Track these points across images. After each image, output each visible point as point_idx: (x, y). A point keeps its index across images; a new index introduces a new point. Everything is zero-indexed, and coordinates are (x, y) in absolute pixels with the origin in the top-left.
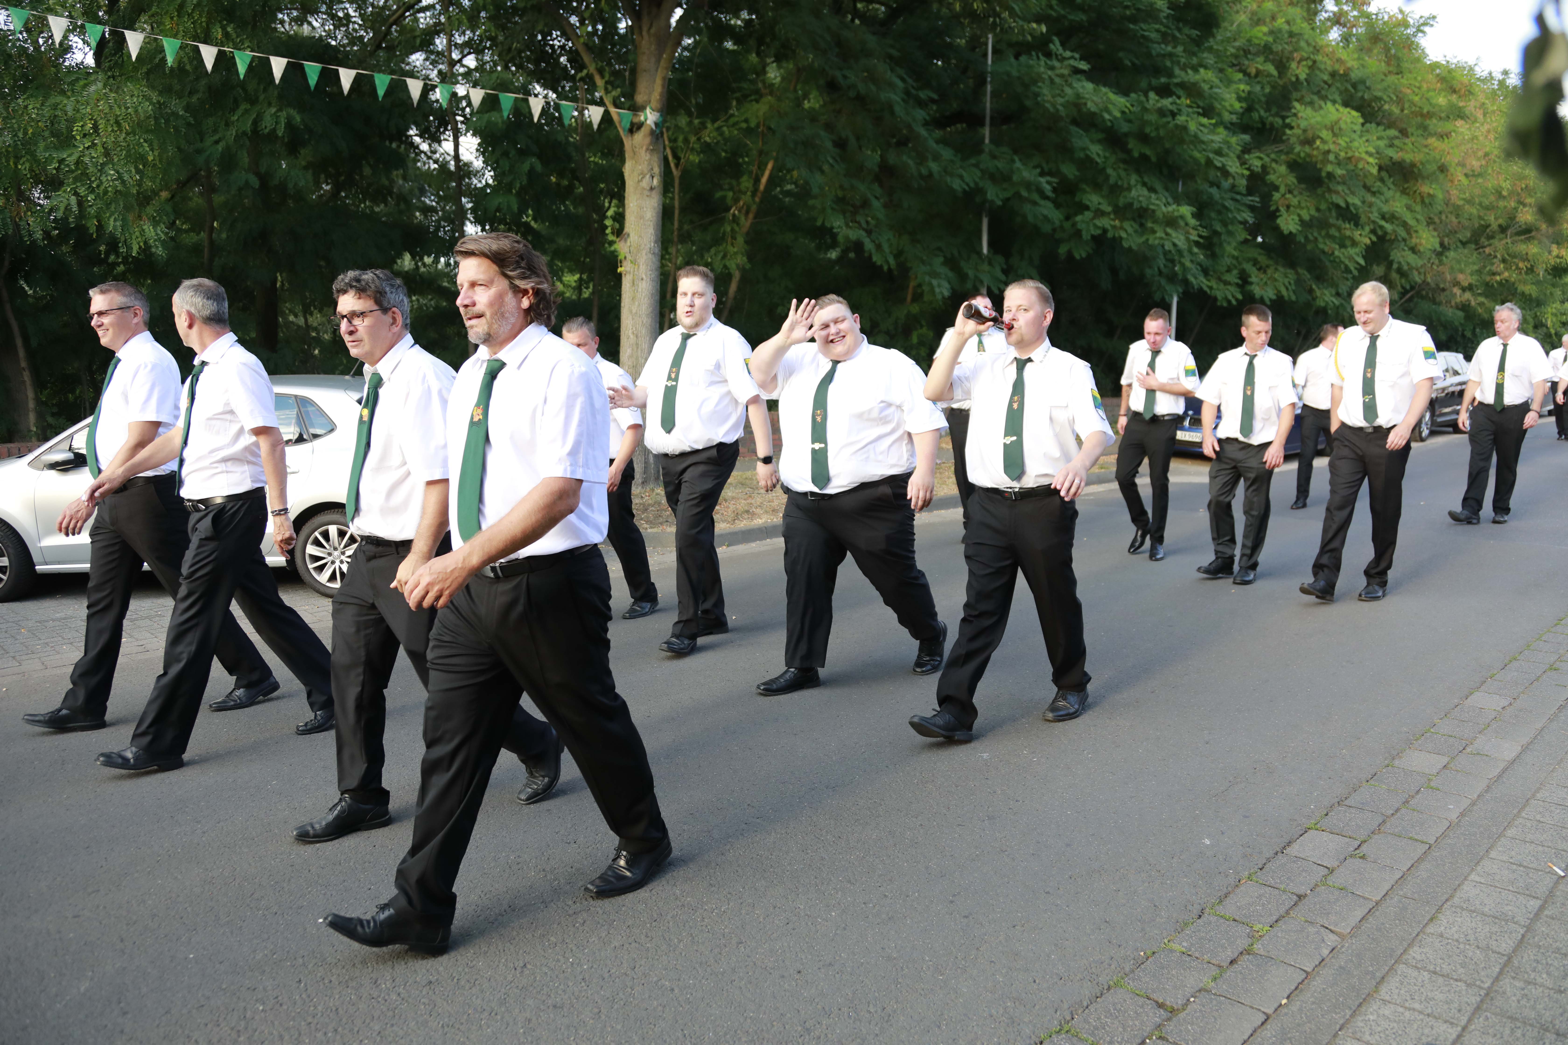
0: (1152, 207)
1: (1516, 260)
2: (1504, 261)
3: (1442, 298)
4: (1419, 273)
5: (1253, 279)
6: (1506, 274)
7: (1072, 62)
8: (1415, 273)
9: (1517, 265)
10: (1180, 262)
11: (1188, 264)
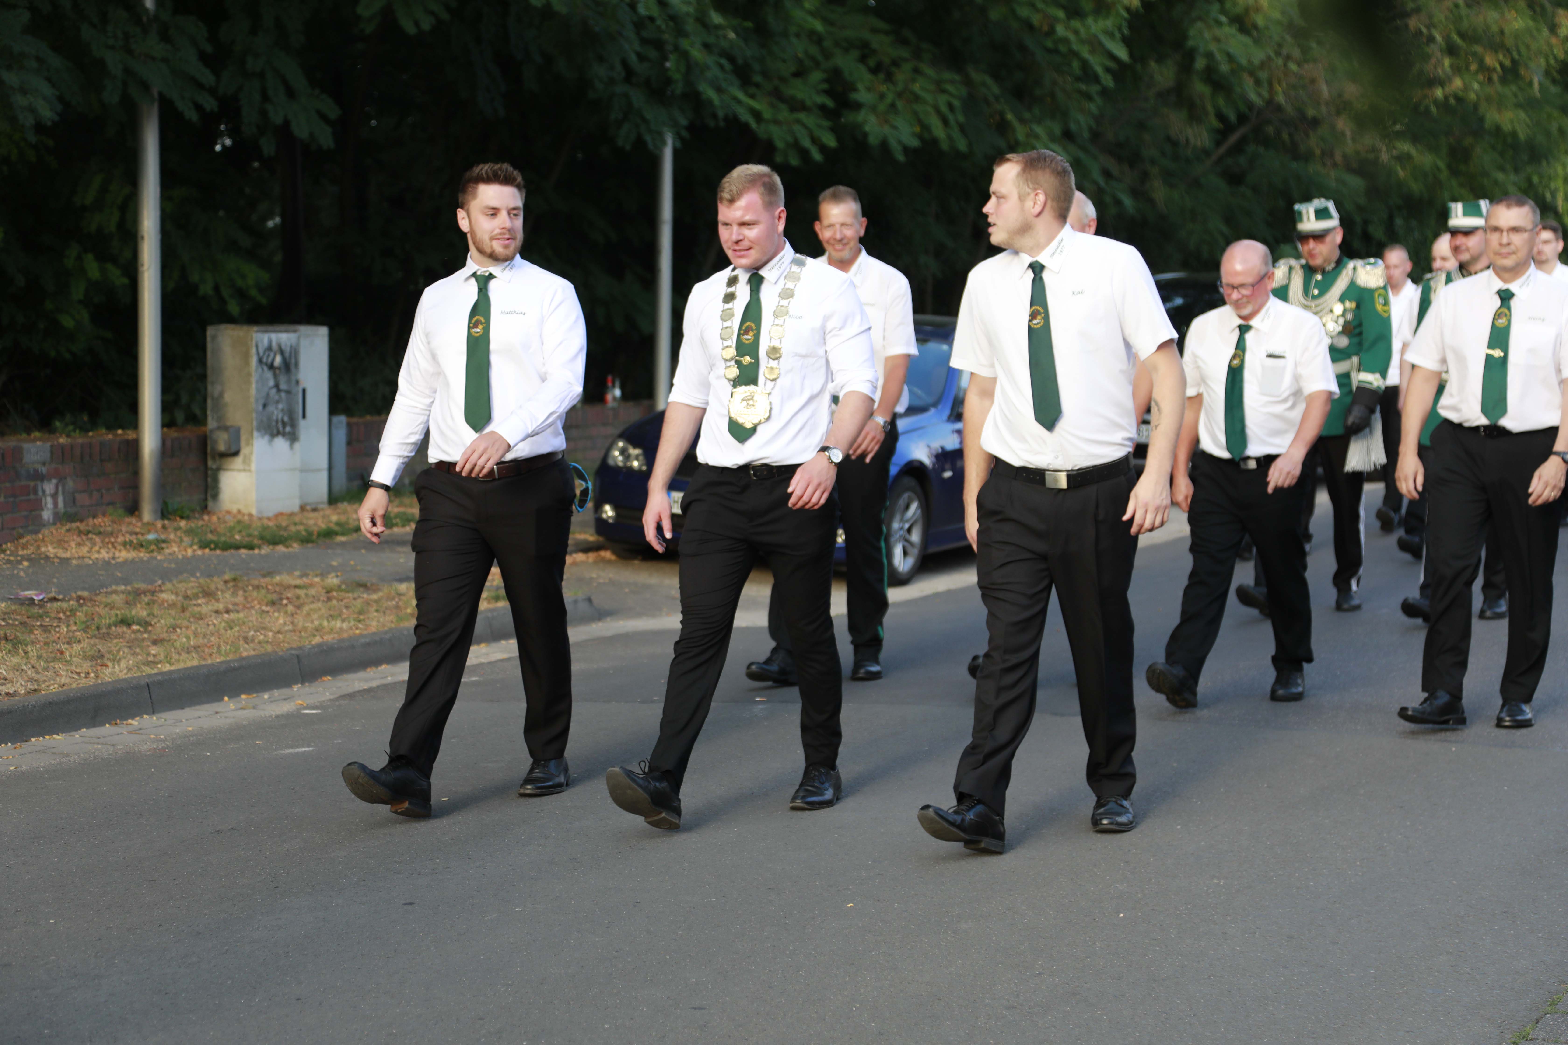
1: (1478, 49)
2: (1451, 50)
3: (1313, 142)
4: (1258, 82)
5: (862, 95)
6: (1458, 83)
8: (1248, 82)
9: (1481, 62)
10: (677, 48)
11: (697, 53)
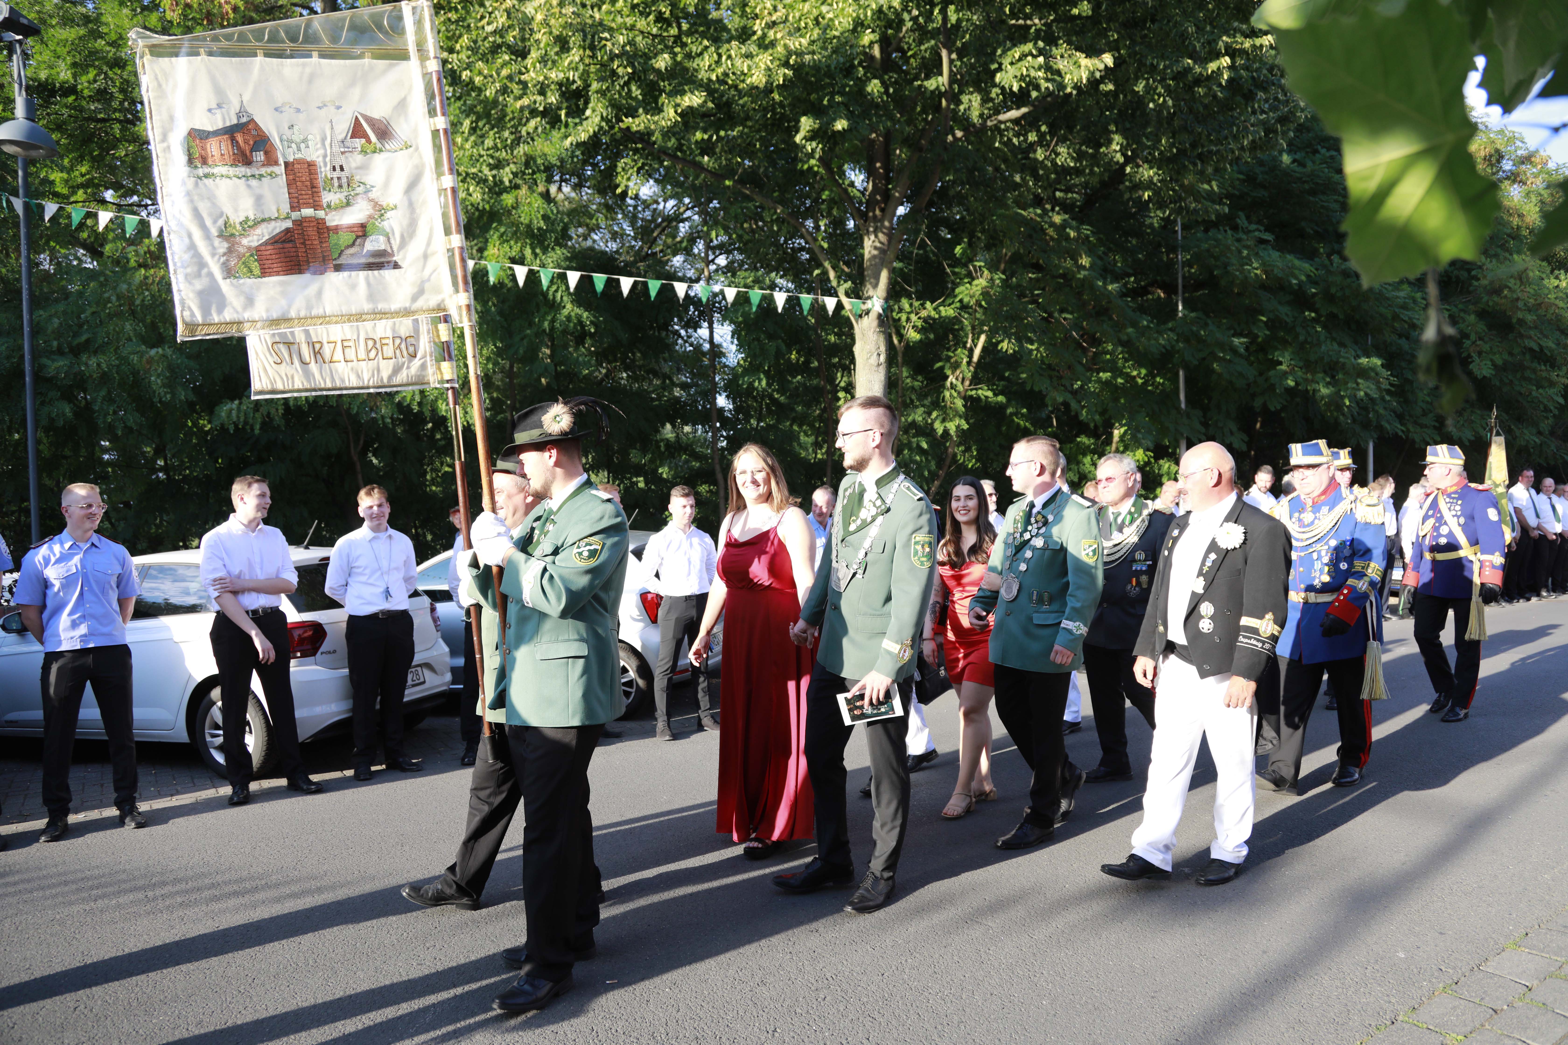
0: (1341, 360)
7: (1257, 233)
